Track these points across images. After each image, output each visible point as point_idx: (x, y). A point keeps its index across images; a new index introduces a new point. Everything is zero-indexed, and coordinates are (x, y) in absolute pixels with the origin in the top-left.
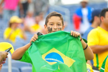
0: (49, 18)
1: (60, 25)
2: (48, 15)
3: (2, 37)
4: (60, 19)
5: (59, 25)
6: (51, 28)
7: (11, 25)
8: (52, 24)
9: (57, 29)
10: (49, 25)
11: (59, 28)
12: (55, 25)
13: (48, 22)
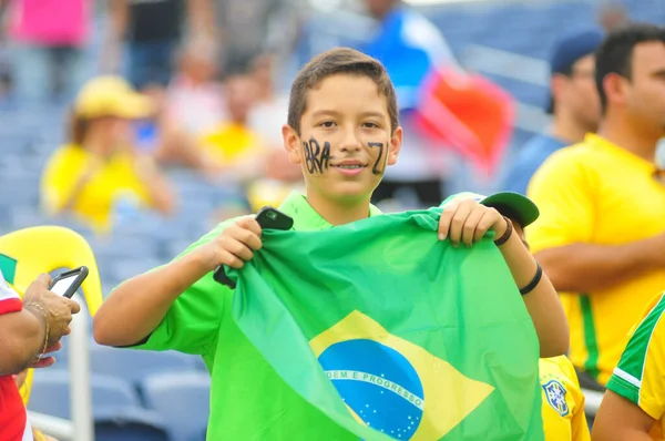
0: (310, 86)
1: (378, 126)
2: (307, 65)
3: (35, 201)
4: (379, 91)
5: (369, 125)
6: (327, 148)
7: (82, 130)
8: (331, 123)
9: (357, 150)
10: (310, 131)
11: (371, 145)
12: (350, 125)
13: (304, 109)
